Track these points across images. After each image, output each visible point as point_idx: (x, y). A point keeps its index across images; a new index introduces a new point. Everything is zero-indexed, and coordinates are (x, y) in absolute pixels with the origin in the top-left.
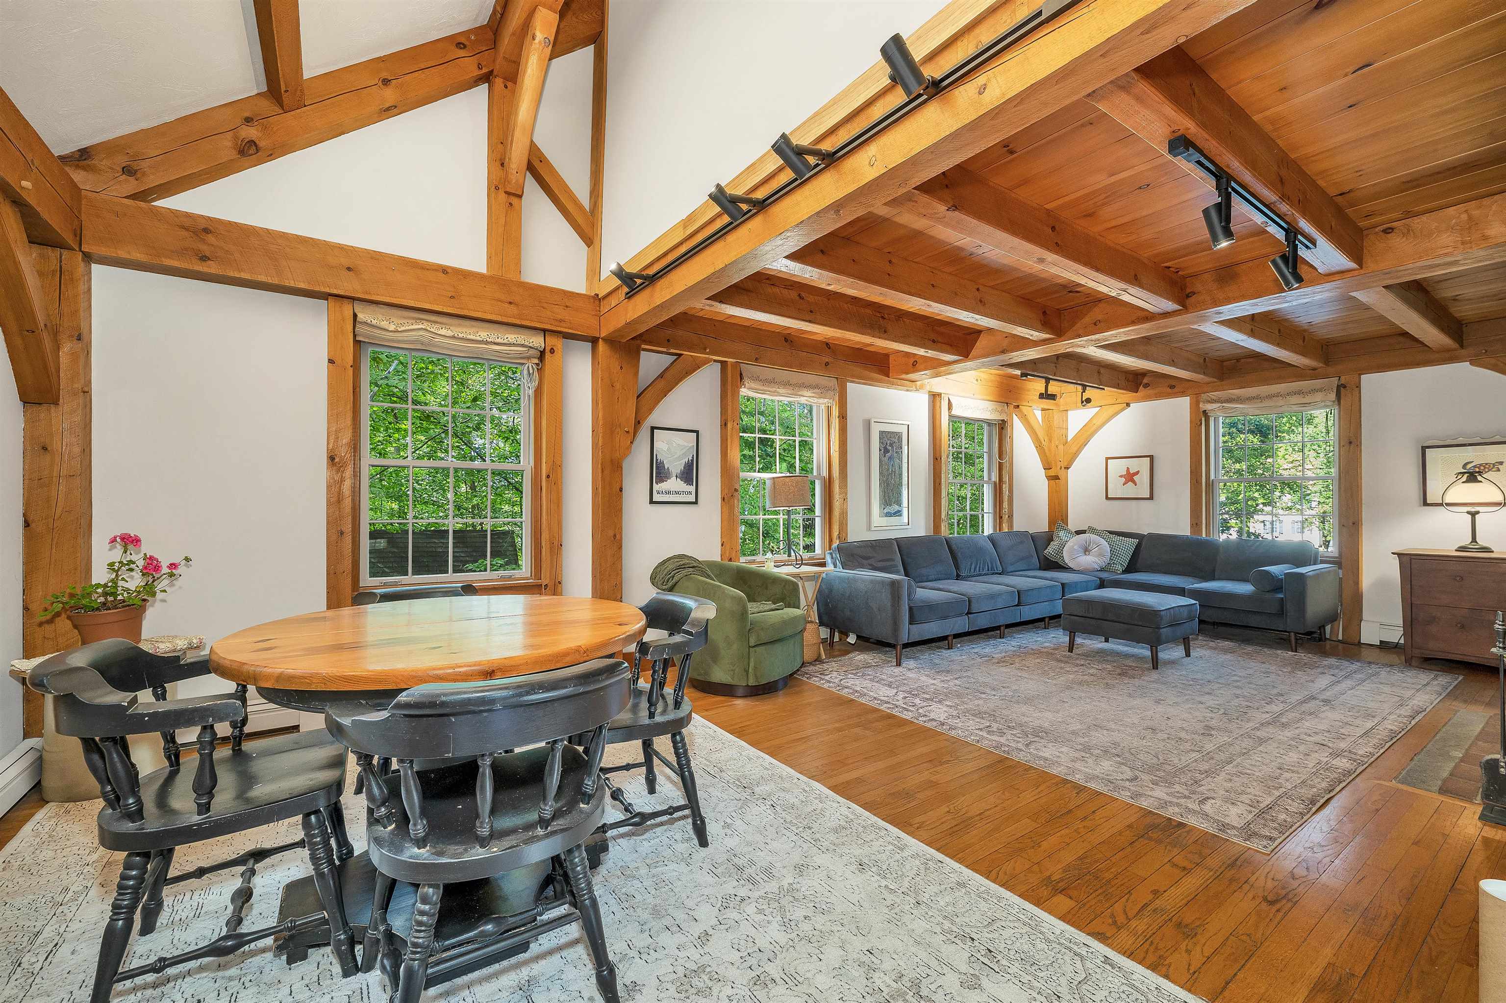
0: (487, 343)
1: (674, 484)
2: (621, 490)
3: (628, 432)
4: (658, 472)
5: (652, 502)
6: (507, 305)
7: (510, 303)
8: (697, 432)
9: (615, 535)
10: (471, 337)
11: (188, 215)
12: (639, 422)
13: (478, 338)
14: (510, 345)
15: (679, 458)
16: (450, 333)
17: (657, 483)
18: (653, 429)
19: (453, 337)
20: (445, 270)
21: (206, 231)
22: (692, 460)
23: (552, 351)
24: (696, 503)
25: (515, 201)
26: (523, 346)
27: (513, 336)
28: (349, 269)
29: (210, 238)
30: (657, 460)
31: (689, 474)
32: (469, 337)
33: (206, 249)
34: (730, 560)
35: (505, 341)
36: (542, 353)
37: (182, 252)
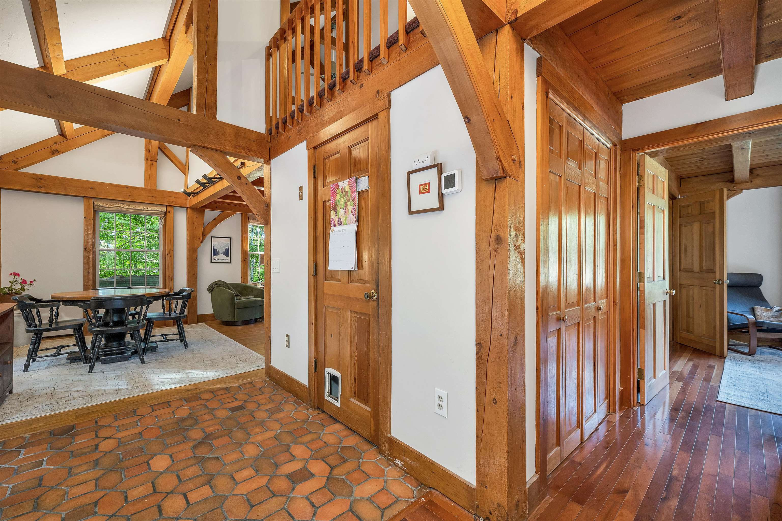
0: (143, 210)
1: (221, 257)
2: (197, 258)
3: (199, 239)
4: (215, 252)
5: (211, 262)
6: (151, 198)
7: (152, 197)
8: (231, 238)
9: (194, 274)
10: (137, 208)
11: (34, 174)
12: (205, 235)
13: (140, 209)
14: (152, 211)
15: (223, 247)
16: (129, 207)
17: (213, 256)
18: (212, 237)
19: (131, 209)
20: (127, 187)
21: (41, 179)
22: (229, 248)
23: (169, 212)
24: (230, 263)
25: (154, 163)
26: (157, 211)
27: (154, 208)
28: (91, 188)
29: (42, 181)
30: (213, 248)
31: (227, 253)
32: (136, 208)
33: (40, 184)
34: (244, 283)
35: (151, 209)
36: (165, 213)
37: (32, 186)
